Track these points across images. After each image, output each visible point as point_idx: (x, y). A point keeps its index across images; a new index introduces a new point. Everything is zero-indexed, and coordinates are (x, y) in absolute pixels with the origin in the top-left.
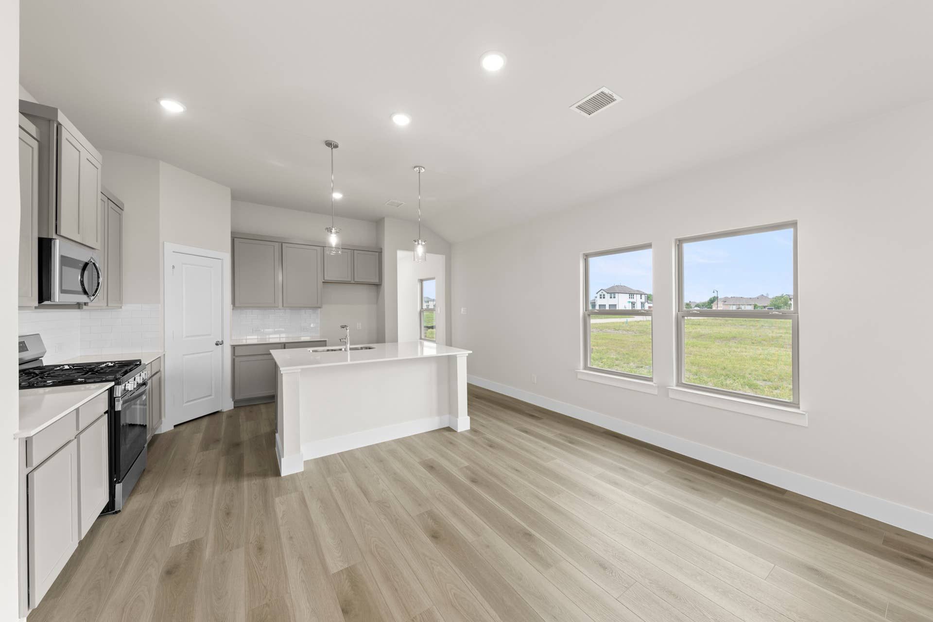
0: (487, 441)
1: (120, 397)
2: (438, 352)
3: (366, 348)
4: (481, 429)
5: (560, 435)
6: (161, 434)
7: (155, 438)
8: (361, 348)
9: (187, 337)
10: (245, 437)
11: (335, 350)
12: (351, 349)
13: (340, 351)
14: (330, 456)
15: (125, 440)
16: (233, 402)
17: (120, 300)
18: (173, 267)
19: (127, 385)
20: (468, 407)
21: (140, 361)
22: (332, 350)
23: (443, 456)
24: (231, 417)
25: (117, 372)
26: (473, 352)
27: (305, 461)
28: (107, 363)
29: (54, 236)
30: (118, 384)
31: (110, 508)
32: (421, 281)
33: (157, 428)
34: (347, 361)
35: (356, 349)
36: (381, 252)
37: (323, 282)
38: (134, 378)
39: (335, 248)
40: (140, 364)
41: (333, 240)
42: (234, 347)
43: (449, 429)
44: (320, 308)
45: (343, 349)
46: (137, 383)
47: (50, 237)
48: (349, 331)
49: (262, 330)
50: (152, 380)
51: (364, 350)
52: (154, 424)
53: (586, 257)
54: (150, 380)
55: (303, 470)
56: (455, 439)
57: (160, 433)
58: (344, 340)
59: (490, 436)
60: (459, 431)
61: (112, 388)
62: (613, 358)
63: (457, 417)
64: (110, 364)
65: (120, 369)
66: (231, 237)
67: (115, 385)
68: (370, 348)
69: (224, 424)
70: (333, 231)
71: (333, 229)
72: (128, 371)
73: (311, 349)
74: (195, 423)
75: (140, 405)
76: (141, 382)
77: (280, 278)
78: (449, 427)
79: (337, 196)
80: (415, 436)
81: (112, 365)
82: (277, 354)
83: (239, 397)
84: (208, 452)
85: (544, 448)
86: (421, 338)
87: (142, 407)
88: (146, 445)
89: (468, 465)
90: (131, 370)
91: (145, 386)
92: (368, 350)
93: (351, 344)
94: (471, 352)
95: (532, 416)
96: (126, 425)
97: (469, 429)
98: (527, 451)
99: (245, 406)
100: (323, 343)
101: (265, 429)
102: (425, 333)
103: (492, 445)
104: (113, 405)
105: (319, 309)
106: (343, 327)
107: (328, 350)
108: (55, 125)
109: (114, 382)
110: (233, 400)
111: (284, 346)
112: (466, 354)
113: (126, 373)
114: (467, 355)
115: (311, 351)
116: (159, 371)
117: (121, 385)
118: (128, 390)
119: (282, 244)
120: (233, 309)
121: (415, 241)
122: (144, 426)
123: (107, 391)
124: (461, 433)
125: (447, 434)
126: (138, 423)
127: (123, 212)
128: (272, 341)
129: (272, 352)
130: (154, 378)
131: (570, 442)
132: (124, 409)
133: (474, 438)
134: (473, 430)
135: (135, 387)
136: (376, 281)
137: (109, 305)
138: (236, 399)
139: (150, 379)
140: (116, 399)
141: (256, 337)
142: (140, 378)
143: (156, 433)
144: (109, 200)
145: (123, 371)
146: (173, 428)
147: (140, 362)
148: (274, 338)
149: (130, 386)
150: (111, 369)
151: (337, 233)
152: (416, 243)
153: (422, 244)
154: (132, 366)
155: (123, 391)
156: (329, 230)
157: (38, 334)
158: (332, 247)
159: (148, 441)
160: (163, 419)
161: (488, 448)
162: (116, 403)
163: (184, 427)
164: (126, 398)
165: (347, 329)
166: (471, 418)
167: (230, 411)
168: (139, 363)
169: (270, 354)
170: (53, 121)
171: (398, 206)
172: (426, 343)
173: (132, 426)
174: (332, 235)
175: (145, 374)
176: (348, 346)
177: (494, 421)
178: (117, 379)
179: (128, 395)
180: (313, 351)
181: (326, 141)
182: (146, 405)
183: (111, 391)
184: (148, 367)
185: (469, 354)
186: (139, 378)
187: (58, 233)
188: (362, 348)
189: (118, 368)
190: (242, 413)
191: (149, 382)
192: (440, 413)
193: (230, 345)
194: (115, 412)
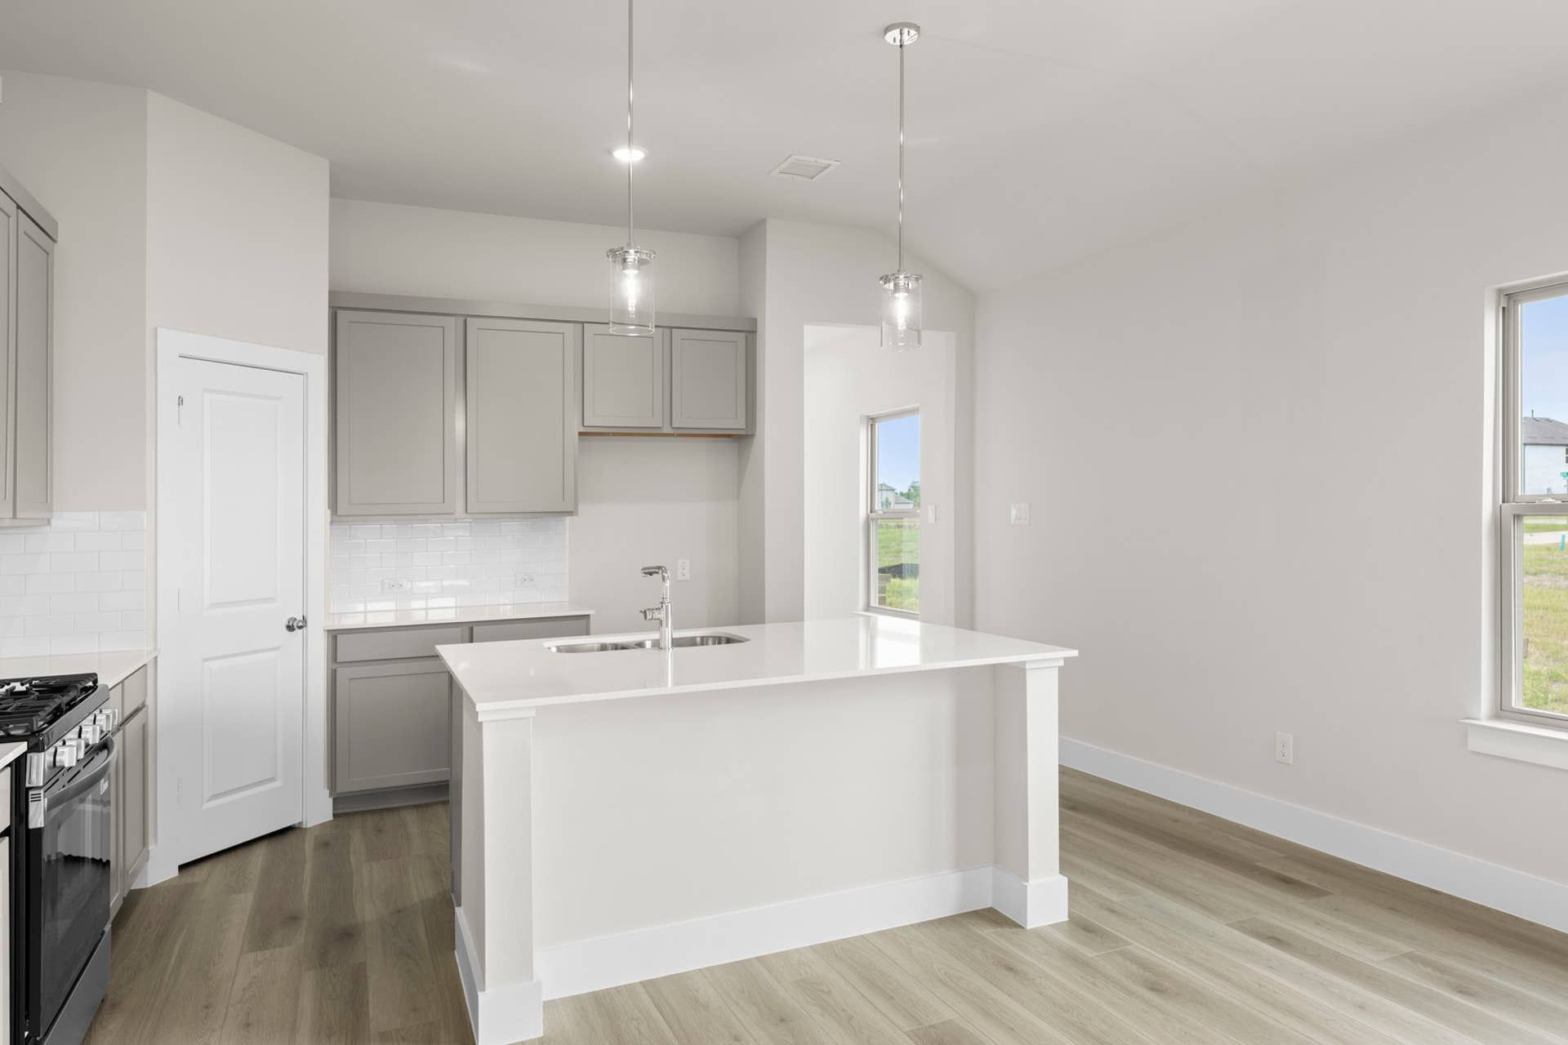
0: (1134, 968)
1: (41, 787)
2: (927, 652)
3: (719, 640)
4: (1109, 924)
5: (1412, 957)
6: (145, 890)
7: (133, 899)
8: (702, 638)
9: (213, 605)
10: (368, 910)
11: (624, 648)
12: (677, 643)
13: (638, 651)
14: (618, 990)
15: (53, 909)
16: (331, 800)
17: (46, 500)
18: (181, 401)
19: (59, 750)
20: (1061, 848)
21: (93, 677)
22: (616, 647)
23: (987, 1014)
24: (326, 844)
25: (35, 711)
26: (1080, 652)
27: (544, 1003)
28: (12, 684)
30: (36, 747)
32: (872, 421)
33: (135, 874)
34: (662, 683)
35: (691, 642)
36: (754, 332)
37: (581, 434)
38: (77, 729)
39: (637, 314)
40: (94, 688)
41: (631, 288)
42: (334, 636)
43: (992, 917)
44: (570, 513)
45: (648, 644)
46: (87, 745)
48: (671, 586)
49: (409, 586)
50: (124, 732)
51: (711, 649)
52: (129, 860)
53: (1509, 300)
54: (121, 732)
55: (540, 1034)
56: (1021, 954)
57: (142, 886)
58: (657, 615)
59: (1141, 948)
60: (1029, 927)
61: (22, 760)
62: (1538, 673)
63: (1025, 877)
64: (19, 688)
65: (42, 703)
66: (330, 307)
67: (31, 749)
68: (729, 641)
69: (308, 867)
70: (632, 256)
71: (632, 251)
72: (64, 708)
73: (552, 643)
74: (231, 859)
75: (94, 801)
76: (97, 741)
77: (460, 425)
78: (991, 910)
79: (628, 156)
80: (882, 934)
81: (23, 688)
82: (458, 658)
83: (345, 786)
84: (267, 953)
85: (1362, 1007)
86: (868, 608)
87: (99, 808)
88: (108, 928)
90: (71, 705)
91: (106, 751)
92: (724, 646)
93: (675, 628)
94: (1075, 653)
95: (1286, 882)
96: (57, 860)
97: (1066, 919)
98: (1290, 1011)
99: (363, 813)
100: (578, 624)
101: (421, 889)
102: (882, 590)
103: (1157, 984)
104: (23, 810)
105: (568, 519)
106: (650, 572)
107: (604, 648)
109: (25, 744)
110: (331, 795)
111: (470, 632)
112: (1057, 659)
113: (58, 713)
114: (1062, 663)
115: (554, 650)
116: (143, 706)
117: (43, 750)
118: (63, 768)
119: (465, 321)
120: (332, 522)
121: (886, 279)
122: (103, 865)
123: (9, 768)
124: (1037, 932)
125: (988, 932)
126: (89, 855)
127: (56, 245)
128: (435, 617)
129: (445, 651)
130: (129, 726)
131: (1462, 991)
132: (54, 823)
133: (1089, 953)
134: (1079, 925)
135: (81, 756)
136: (737, 424)
137: (18, 516)
138: (338, 791)
139: (119, 730)
140: (31, 793)
141: (391, 605)
142: (94, 730)
143: (133, 888)
144: (20, 211)
145: (48, 710)
146: (176, 873)
147: (95, 682)
148: (444, 610)
149: (69, 754)
150: (18, 703)
151: (641, 262)
152: (891, 286)
153: (907, 290)
154: (72, 694)
155: (49, 768)
156: (618, 256)
158: (628, 313)
159: (113, 914)
160: (151, 847)
161: (1149, 995)
162: (32, 806)
163: (205, 868)
164: (57, 790)
165: (663, 578)
166: (1072, 885)
167: (323, 825)
168: (90, 684)
169: (437, 657)
171: (812, 178)
172: (884, 622)
173: (74, 861)
174: (626, 272)
175: (108, 717)
176: (669, 633)
177: (1151, 894)
178: (33, 733)
179: (63, 780)
180: (559, 649)
182: (108, 803)
183: (19, 768)
184: (115, 695)
185: (1066, 659)
186: (90, 729)
188: (704, 641)
189: (39, 698)
190: (357, 839)
191: (117, 740)
192: (962, 861)
193: (325, 630)
194: (28, 830)
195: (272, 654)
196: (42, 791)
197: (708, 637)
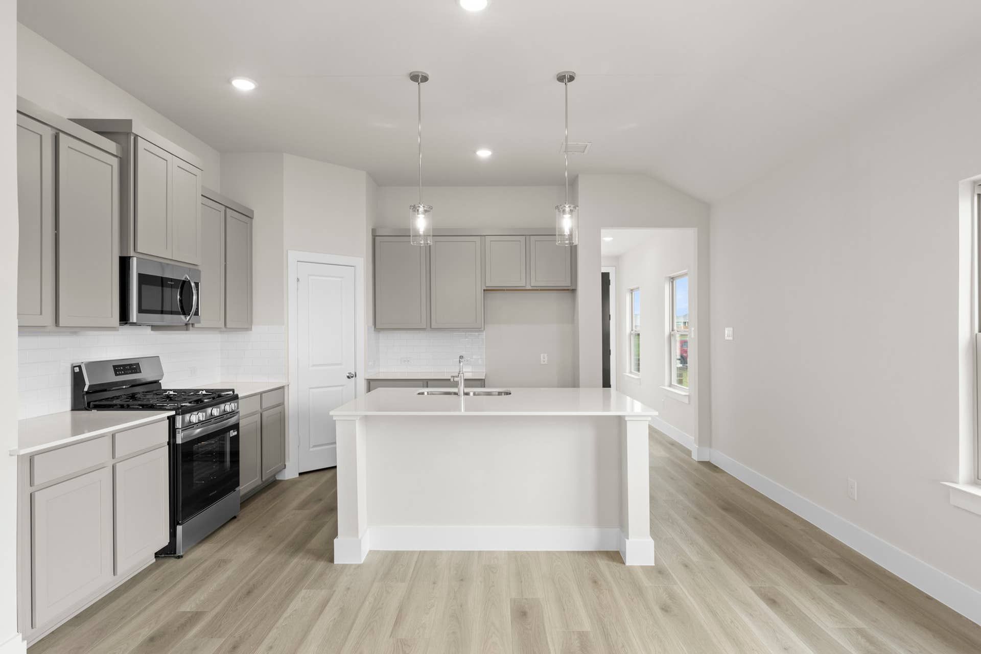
0: (666, 598)
4: (676, 572)
8: (499, 392)
9: (314, 365)
17: (247, 320)
18: (298, 280)
21: (233, 391)
27: (369, 551)
29: (132, 254)
31: (168, 552)
32: (672, 279)
34: (460, 410)
37: (484, 290)
39: (424, 236)
42: (369, 381)
43: (613, 556)
47: (129, 255)
50: (262, 414)
55: (362, 562)
56: (609, 576)
57: (282, 479)
59: (681, 588)
60: (630, 564)
63: (627, 536)
66: (372, 236)
67: (177, 414)
70: (421, 209)
71: (421, 206)
74: (320, 473)
78: (618, 553)
79: (484, 154)
84: (301, 511)
89: (589, 630)
95: (822, 573)
97: (653, 564)
104: (173, 436)
105: (484, 332)
108: (132, 138)
109: (175, 412)
116: (280, 405)
123: (166, 420)
124: (630, 570)
125: (603, 563)
127: (253, 220)
130: (267, 412)
133: (647, 583)
134: (657, 569)
136: (567, 283)
137: (227, 327)
140: (177, 430)
144: (228, 210)
146: (298, 476)
151: (429, 211)
154: (213, 396)
157: (158, 357)
158: (420, 236)
161: (657, 610)
162: (177, 435)
163: (308, 476)
168: (231, 393)
170: (130, 133)
178: (178, 408)
181: (411, 74)
183: (172, 420)
187: (136, 251)
188: (500, 394)
193: (365, 379)
194: (176, 444)
195: (340, 388)
196: (180, 430)
197: (502, 392)
